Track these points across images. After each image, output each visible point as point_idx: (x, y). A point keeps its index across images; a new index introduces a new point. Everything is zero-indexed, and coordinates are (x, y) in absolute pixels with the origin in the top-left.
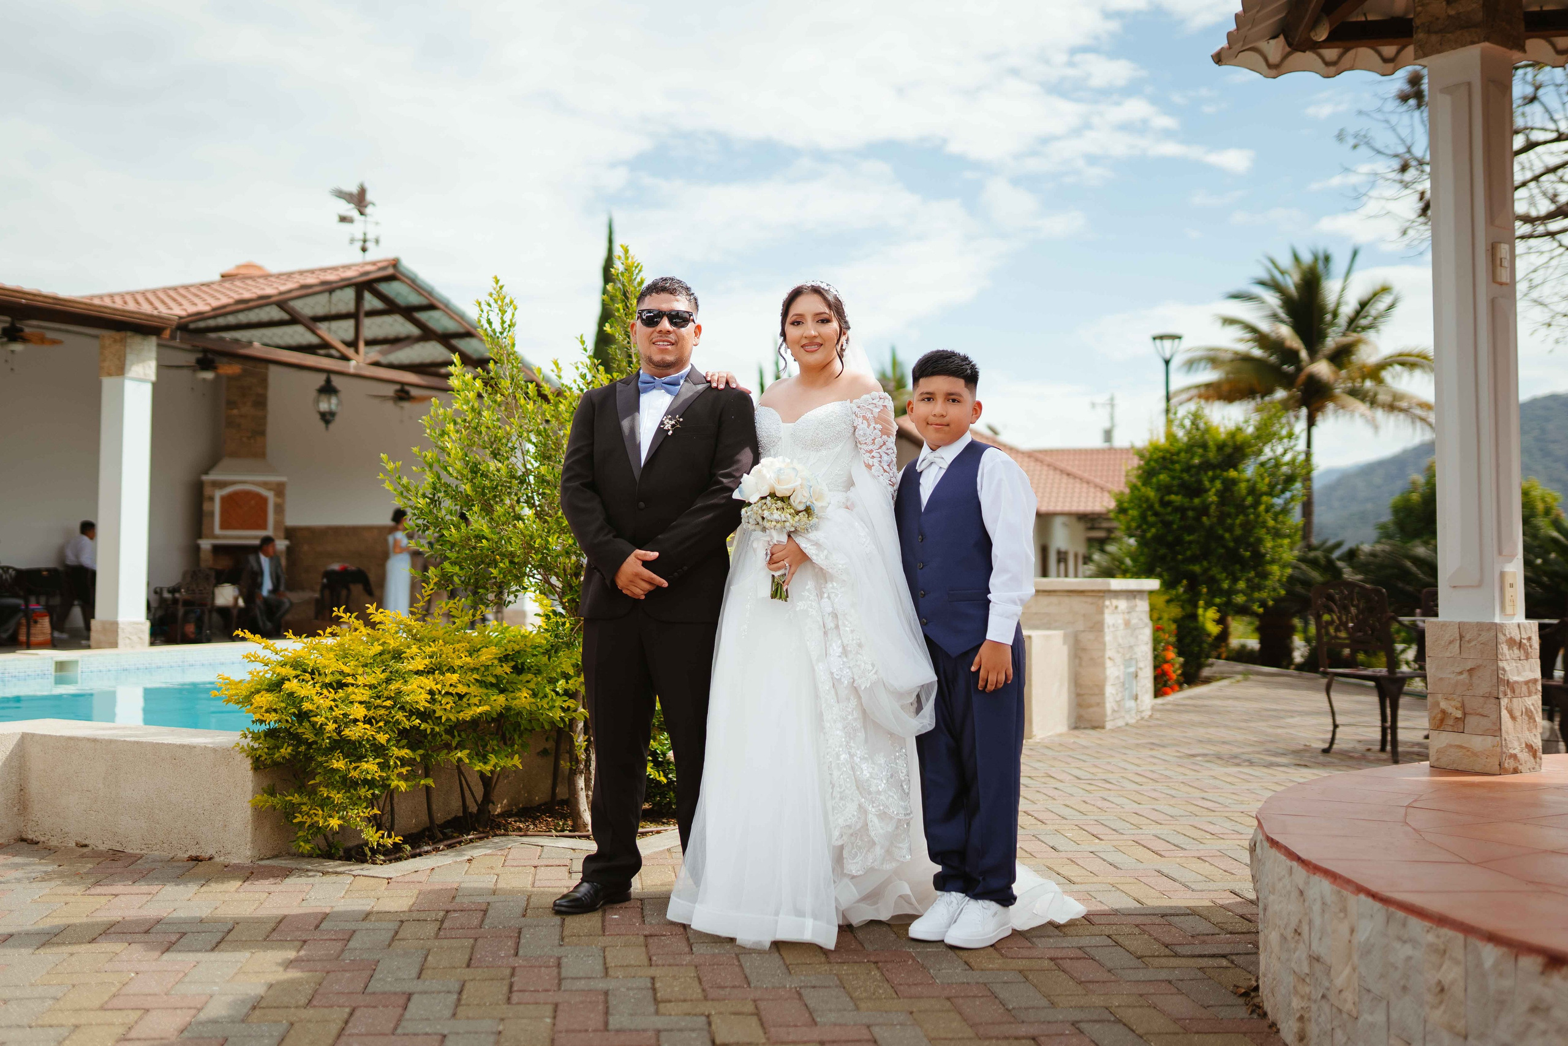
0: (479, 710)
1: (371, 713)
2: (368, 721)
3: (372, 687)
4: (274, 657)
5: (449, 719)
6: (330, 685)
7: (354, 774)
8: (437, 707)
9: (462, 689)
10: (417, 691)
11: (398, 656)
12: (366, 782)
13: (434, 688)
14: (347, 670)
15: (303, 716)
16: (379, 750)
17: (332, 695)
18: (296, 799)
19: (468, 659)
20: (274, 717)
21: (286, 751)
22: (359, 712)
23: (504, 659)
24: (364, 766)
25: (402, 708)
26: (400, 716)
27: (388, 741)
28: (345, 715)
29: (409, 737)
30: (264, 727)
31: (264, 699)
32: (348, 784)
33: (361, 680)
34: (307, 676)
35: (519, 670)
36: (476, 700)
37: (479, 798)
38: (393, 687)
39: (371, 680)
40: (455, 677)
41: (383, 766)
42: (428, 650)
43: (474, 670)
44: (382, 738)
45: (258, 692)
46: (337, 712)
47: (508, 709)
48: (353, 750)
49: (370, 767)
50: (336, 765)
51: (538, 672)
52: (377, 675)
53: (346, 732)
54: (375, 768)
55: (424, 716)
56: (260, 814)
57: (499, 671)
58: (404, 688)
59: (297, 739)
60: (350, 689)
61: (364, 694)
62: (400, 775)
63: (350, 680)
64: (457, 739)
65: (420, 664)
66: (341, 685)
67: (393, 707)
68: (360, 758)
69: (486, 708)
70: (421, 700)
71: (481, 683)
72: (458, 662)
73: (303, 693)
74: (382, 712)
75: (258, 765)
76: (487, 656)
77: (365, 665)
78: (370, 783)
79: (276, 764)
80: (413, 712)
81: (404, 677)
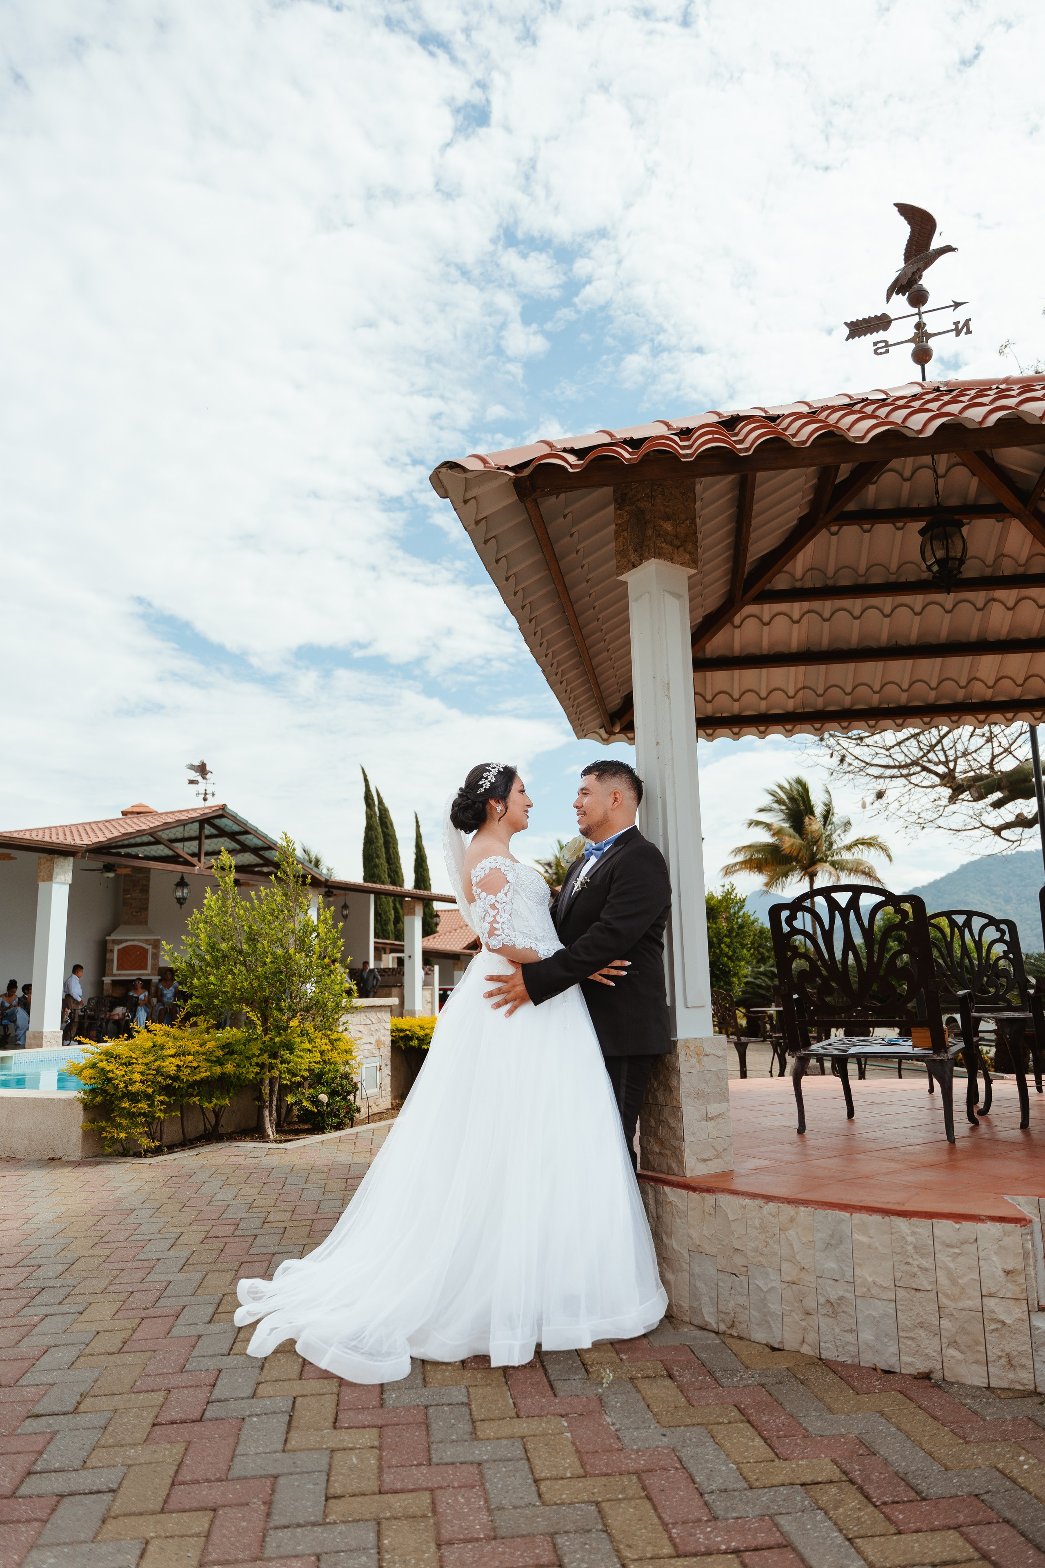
0: (204, 1075)
1: (144, 1078)
2: (142, 1082)
3: (146, 1064)
4: (96, 1050)
5: (188, 1080)
6: (125, 1064)
7: (133, 1109)
8: (181, 1074)
9: (195, 1064)
10: (170, 1066)
11: (162, 1047)
12: (140, 1114)
13: (179, 1063)
14: (134, 1055)
15: (110, 1080)
16: (149, 1097)
17: (125, 1069)
18: (103, 1124)
19: (199, 1048)
20: (93, 1081)
21: (99, 1099)
22: (137, 1077)
23: (223, 1047)
24: (140, 1105)
25: (162, 1075)
26: (160, 1079)
27: (153, 1092)
28: (130, 1079)
29: (167, 1090)
30: (90, 1087)
31: (88, 1072)
32: (132, 1116)
33: (140, 1061)
34: (113, 1060)
35: (231, 1053)
36: (203, 1070)
37: (213, 1123)
38: (156, 1064)
39: (146, 1060)
40: (191, 1058)
41: (149, 1106)
42: (178, 1044)
43: (203, 1054)
44: (150, 1090)
45: (86, 1068)
46: (127, 1078)
47: (223, 1074)
48: (134, 1097)
49: (143, 1105)
50: (124, 1105)
51: (241, 1053)
52: (151, 1057)
53: (130, 1088)
54: (146, 1106)
55: (176, 1078)
56: (87, 1134)
57: (217, 1054)
58: (163, 1064)
59: (104, 1092)
60: (134, 1066)
61: (141, 1068)
62: (160, 1110)
63: (134, 1061)
64: (197, 1091)
65: (172, 1052)
66: (131, 1064)
67: (157, 1074)
68: (138, 1102)
69: (208, 1073)
70: (172, 1070)
71: (208, 1060)
72: (193, 1050)
73: (108, 1068)
74: (150, 1077)
75: (87, 1107)
76: (210, 1045)
77: (145, 1053)
78: (144, 1115)
79: (95, 1107)
80: (169, 1077)
81: (164, 1058)
